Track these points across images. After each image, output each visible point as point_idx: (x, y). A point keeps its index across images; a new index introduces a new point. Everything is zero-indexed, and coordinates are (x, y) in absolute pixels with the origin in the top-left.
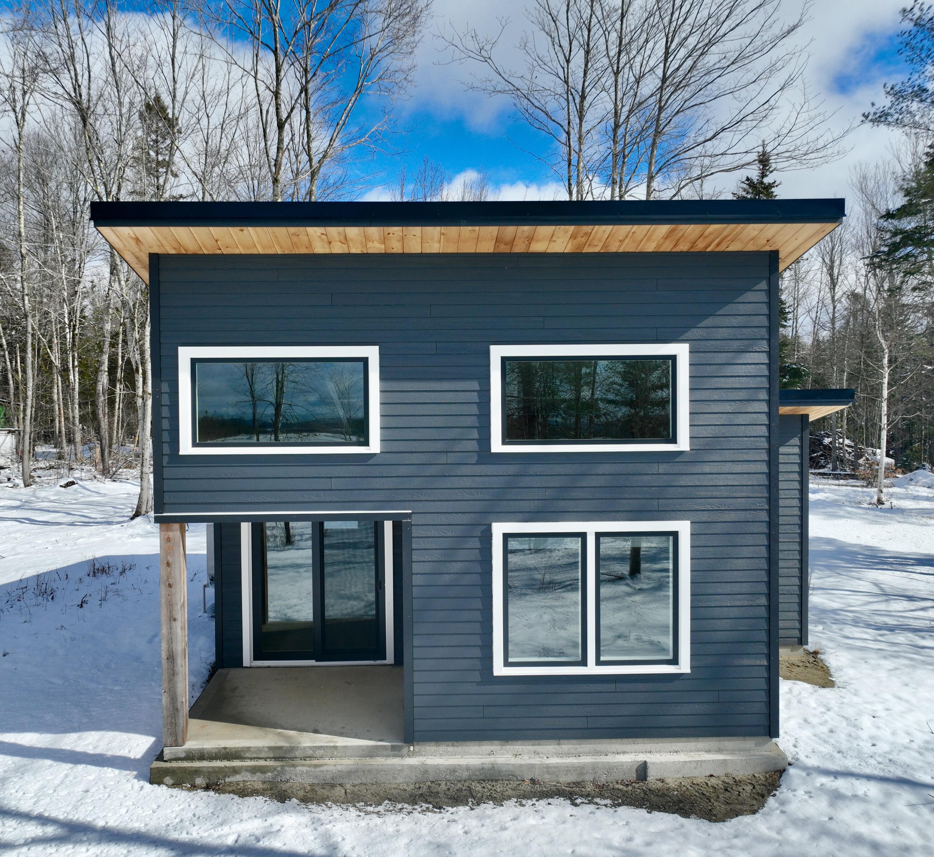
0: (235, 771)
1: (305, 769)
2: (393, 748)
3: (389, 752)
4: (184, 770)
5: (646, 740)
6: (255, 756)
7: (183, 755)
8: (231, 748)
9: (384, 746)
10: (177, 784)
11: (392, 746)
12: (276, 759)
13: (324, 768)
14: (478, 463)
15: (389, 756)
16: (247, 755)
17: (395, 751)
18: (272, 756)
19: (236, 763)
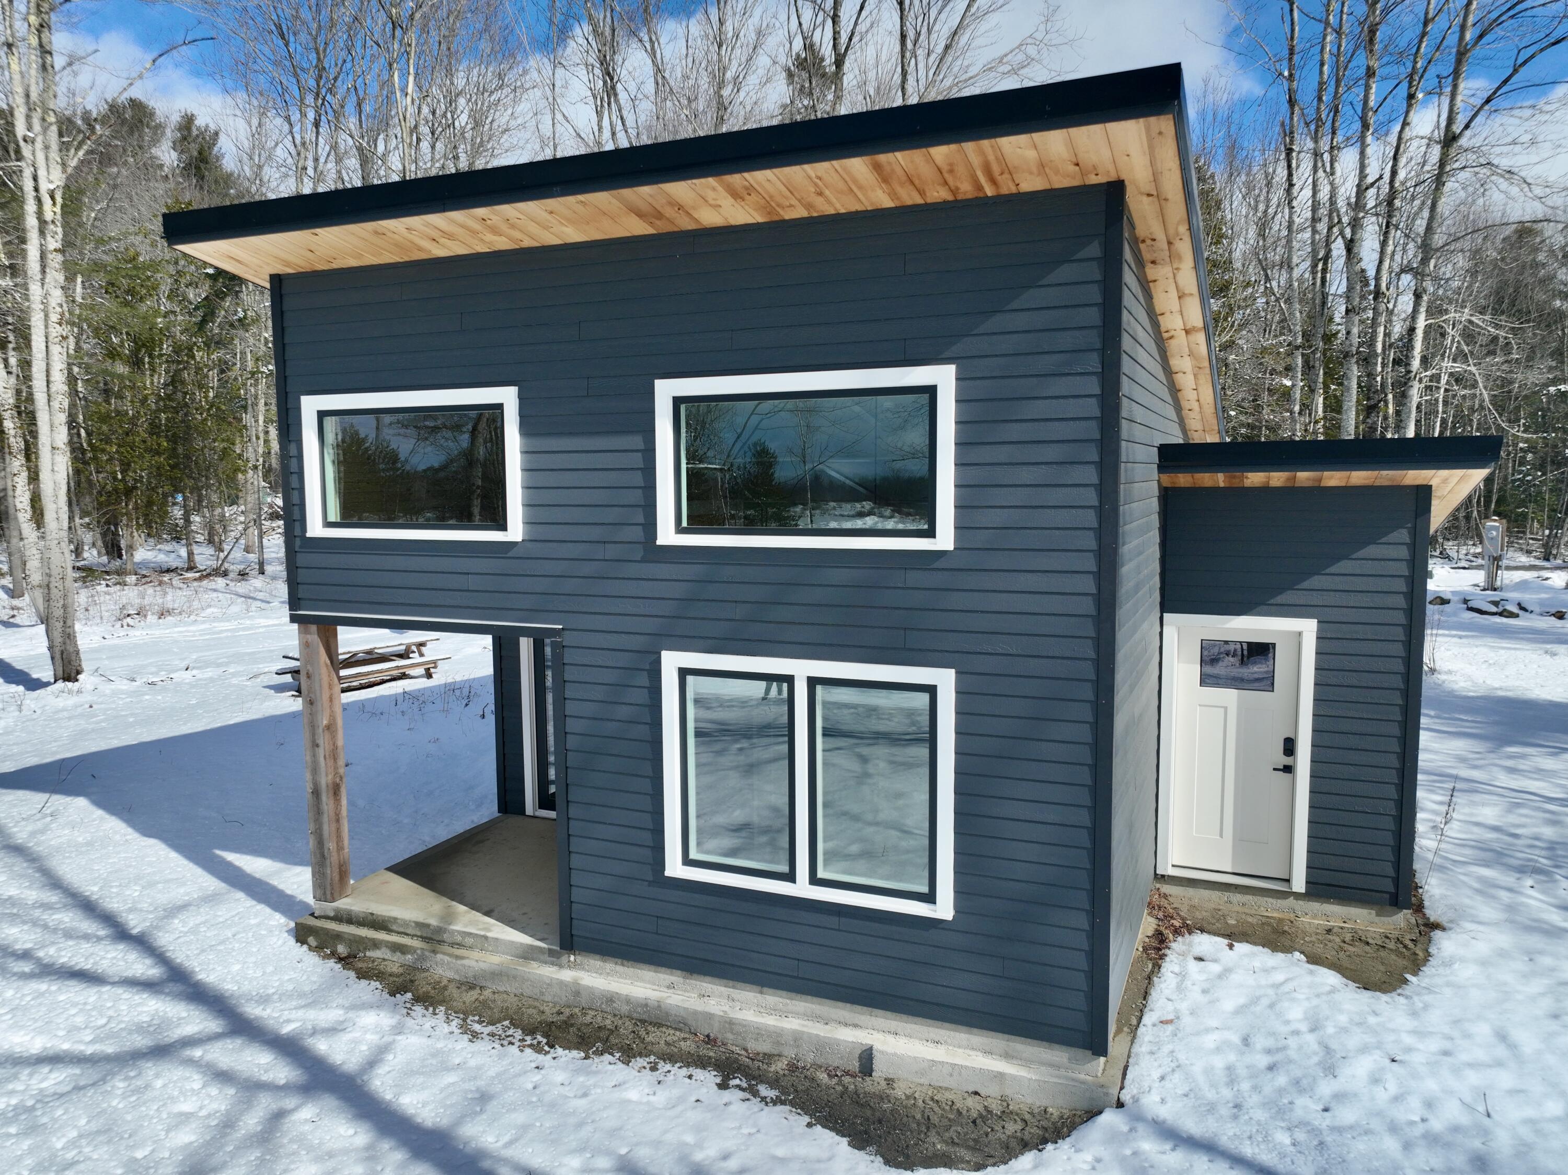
0: (376, 944)
1: (446, 958)
2: (551, 952)
3: (546, 957)
4: (326, 931)
5: (889, 1014)
6: (401, 930)
7: (332, 914)
8: (378, 916)
9: (540, 948)
10: (317, 949)
11: (550, 950)
12: (424, 939)
13: (465, 962)
14: (643, 560)
15: (546, 963)
16: (394, 927)
17: (553, 957)
18: (419, 934)
19: (381, 936)
